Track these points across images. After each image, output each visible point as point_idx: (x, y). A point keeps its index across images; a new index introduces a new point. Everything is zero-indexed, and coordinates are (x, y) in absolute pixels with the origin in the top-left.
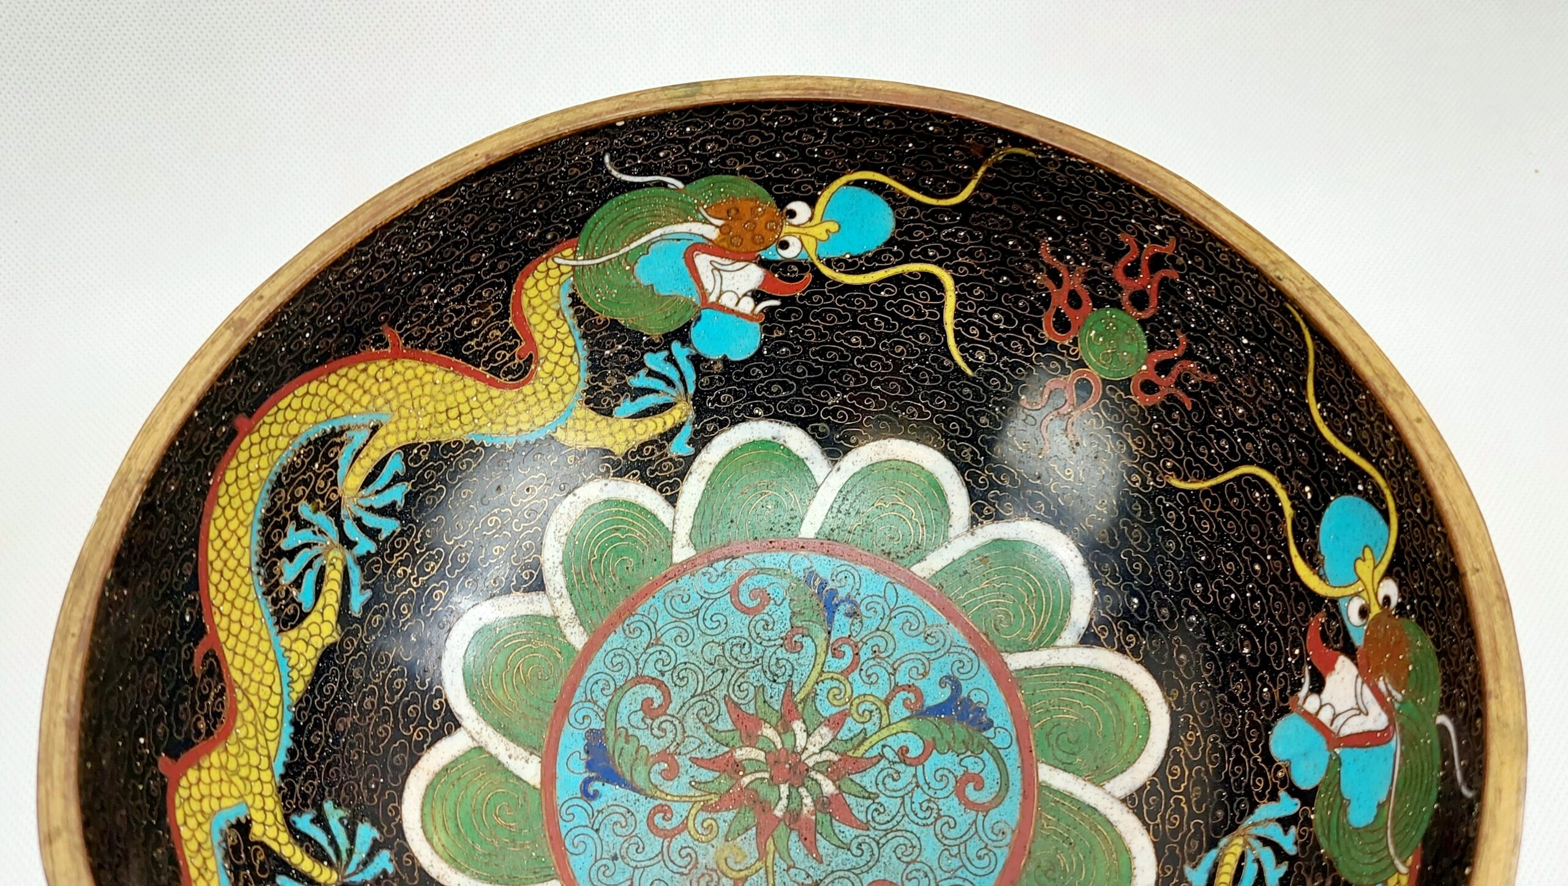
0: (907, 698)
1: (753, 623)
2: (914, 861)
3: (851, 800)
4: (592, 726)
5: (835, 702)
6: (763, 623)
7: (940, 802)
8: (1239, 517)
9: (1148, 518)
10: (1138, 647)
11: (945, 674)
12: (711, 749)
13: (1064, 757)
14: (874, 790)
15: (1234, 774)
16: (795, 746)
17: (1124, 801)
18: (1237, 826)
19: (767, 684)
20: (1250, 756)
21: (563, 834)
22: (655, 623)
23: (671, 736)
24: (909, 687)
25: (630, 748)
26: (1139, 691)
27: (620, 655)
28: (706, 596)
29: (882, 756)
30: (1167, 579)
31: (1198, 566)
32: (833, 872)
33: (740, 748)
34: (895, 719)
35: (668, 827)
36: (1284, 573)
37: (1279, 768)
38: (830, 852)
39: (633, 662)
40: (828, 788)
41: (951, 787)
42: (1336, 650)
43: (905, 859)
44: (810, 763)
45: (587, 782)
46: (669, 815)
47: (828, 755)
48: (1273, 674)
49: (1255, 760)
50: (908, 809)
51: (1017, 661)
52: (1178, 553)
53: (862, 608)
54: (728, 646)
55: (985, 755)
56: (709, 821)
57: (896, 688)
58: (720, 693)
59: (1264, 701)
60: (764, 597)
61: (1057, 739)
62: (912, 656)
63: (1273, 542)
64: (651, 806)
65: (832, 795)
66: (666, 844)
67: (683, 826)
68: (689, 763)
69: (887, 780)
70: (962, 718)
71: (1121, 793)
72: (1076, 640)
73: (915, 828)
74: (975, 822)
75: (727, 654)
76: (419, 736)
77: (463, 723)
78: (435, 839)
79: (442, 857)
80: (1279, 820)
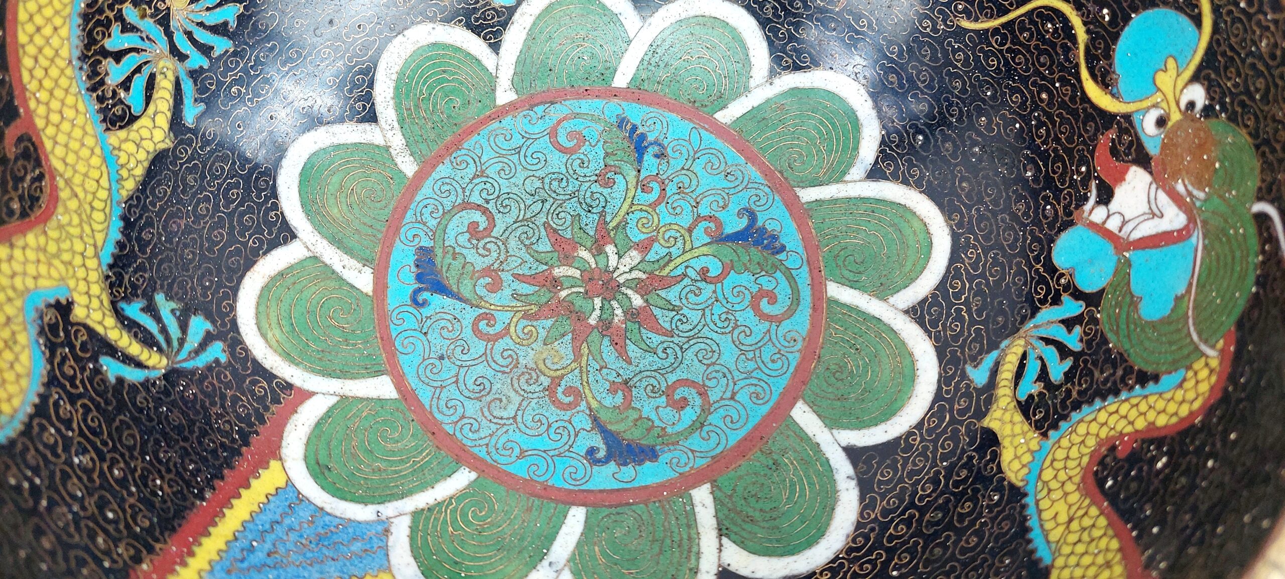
0: (708, 227)
1: (570, 161)
2: (714, 364)
3: (657, 312)
4: (422, 244)
5: (644, 230)
6: (579, 161)
7: (737, 314)
8: (1029, 51)
9: (936, 60)
10: (922, 177)
11: (742, 206)
12: (533, 267)
13: (851, 276)
14: (678, 303)
15: (1015, 284)
16: (607, 266)
17: (906, 312)
18: (1018, 330)
19: (583, 213)
20: (1031, 268)
21: (394, 337)
22: (480, 158)
23: (495, 255)
24: (710, 218)
25: (457, 264)
26: (922, 217)
27: (448, 184)
28: (527, 136)
29: (685, 275)
30: (952, 116)
31: (984, 101)
32: (641, 372)
33: (559, 267)
34: (697, 244)
35: (492, 332)
36: (1073, 99)
37: (1062, 275)
38: (638, 355)
39: (460, 190)
40: (637, 301)
41: (747, 302)
42: (1127, 162)
43: (705, 362)
44: (621, 280)
45: (416, 292)
46: (492, 322)
47: (636, 274)
48: (1057, 192)
49: (1037, 270)
50: (708, 320)
51: (808, 195)
52: (964, 91)
53: (669, 150)
54: (547, 180)
55: (778, 275)
56: (529, 328)
57: (699, 219)
58: (541, 219)
59: (1046, 217)
60: (582, 140)
61: (844, 261)
62: (714, 192)
63: (1062, 68)
64: (476, 314)
65: (640, 307)
66: (489, 346)
67: (506, 331)
68: (512, 278)
69: (689, 295)
70: (757, 243)
71: (904, 305)
72: (863, 175)
73: (714, 336)
74: (769, 331)
75: (547, 187)
76: (254, 243)
77: (299, 235)
78: (270, 335)
79: (275, 351)
80: (1063, 322)
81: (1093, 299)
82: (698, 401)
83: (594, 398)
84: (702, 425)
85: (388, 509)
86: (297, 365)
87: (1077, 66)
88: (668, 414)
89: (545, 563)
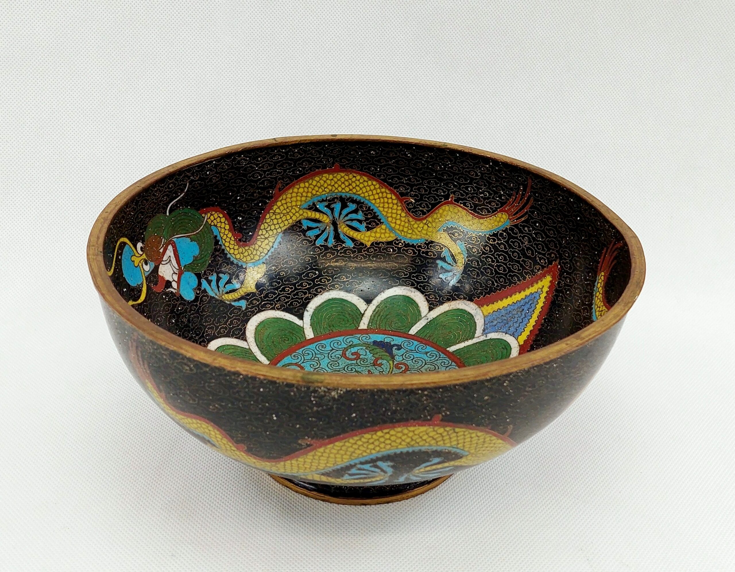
2: (333, 361)
17: (246, 340)
18: (221, 300)
32: (366, 367)
37: (197, 293)
38: (364, 372)
42: (158, 276)
43: (337, 363)
48: (174, 306)
49: (200, 304)
59: (183, 308)
71: (245, 343)
74: (303, 363)
81: (199, 276)
82: (347, 353)
83: (390, 364)
84: (350, 346)
85: (483, 338)
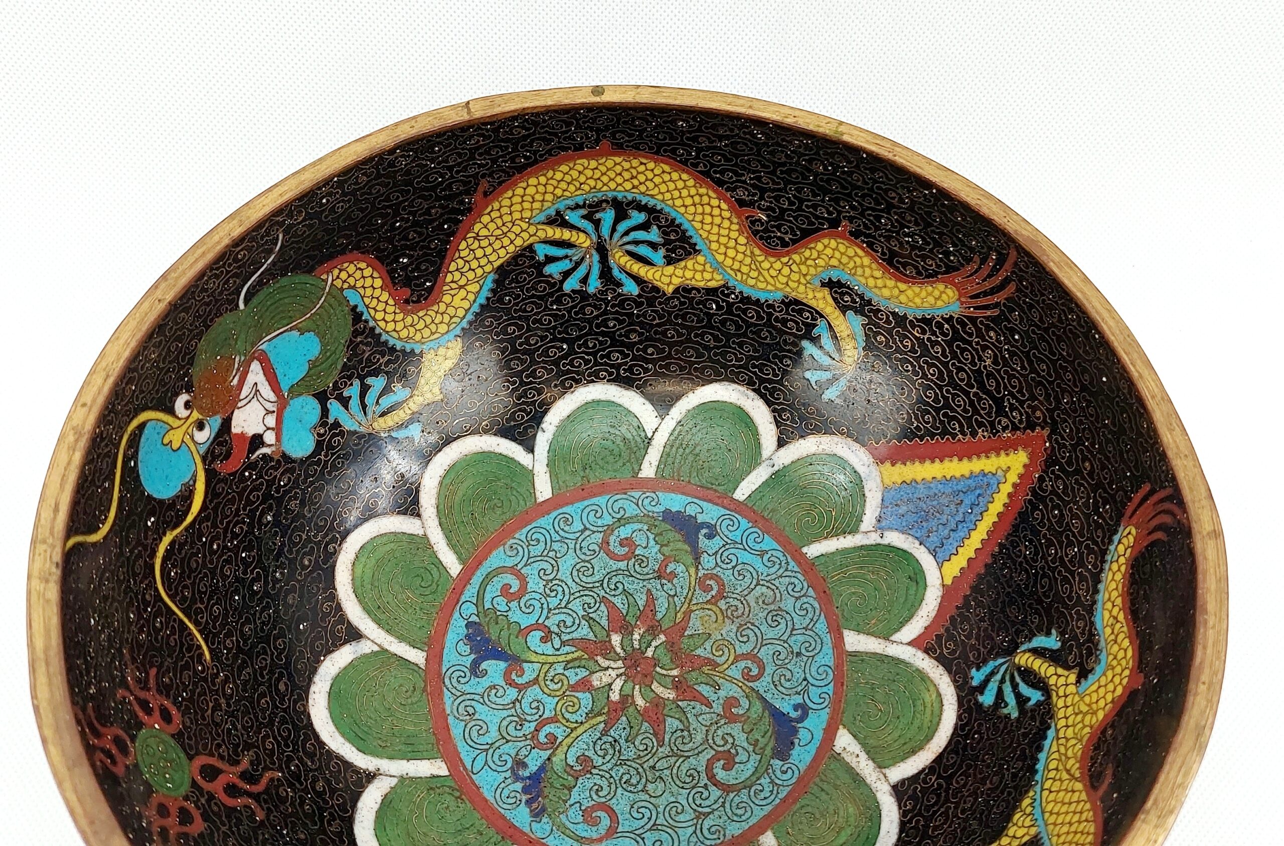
0: (518, 677)
1: (608, 797)
2: (584, 561)
3: (604, 622)
4: (781, 763)
5: (576, 700)
6: (601, 794)
7: (541, 591)
8: (194, 582)
9: (244, 662)
10: (327, 599)
11: (477, 679)
12: (693, 708)
13: (435, 571)
14: (583, 622)
16: (625, 681)
17: (419, 515)
18: (370, 434)
19: (622, 741)
20: (326, 462)
21: (832, 684)
22: (695, 832)
23: (720, 732)
24: (511, 684)
25: (757, 735)
26: (350, 572)
27: (736, 815)
28: (638, 839)
29: (563, 644)
30: (269, 615)
31: (244, 597)
32: (644, 580)
33: (668, 699)
34: (537, 666)
35: (750, 662)
36: (207, 518)
37: (319, 435)
38: (639, 594)
39: (727, 805)
40: (616, 639)
41: (527, 597)
42: (230, 439)
43: (589, 566)
44: (620, 663)
45: (801, 719)
46: (746, 671)
47: (604, 663)
48: (270, 483)
49: (326, 456)
50: (567, 597)
51: (417, 656)
52: (248, 621)
53: (509, 765)
54: (640, 787)
55: (488, 605)
56: (717, 654)
57: (521, 688)
58: (664, 750)
59: (289, 479)
60: (588, 816)
61: (430, 586)
62: (494, 706)
63: (193, 542)
64: (756, 683)
65: (616, 633)
66: (756, 651)
67: (737, 659)
68: (714, 705)
69: (570, 624)
70: (488, 641)
71: (416, 522)
72: (363, 641)
73: (570, 582)
74: (525, 565)
75: (644, 780)
76: (931, 779)
77: (890, 788)
78: (934, 696)
79: (932, 681)
80: (347, 408)
81: (322, 398)
82: (612, 539)
83: (690, 576)
84: (619, 520)
85: (875, 539)
86: (918, 670)
87: (186, 529)
88: (640, 539)
89: (776, 468)
